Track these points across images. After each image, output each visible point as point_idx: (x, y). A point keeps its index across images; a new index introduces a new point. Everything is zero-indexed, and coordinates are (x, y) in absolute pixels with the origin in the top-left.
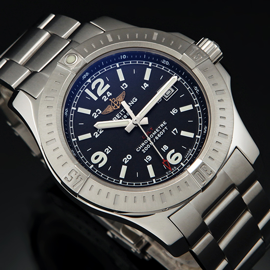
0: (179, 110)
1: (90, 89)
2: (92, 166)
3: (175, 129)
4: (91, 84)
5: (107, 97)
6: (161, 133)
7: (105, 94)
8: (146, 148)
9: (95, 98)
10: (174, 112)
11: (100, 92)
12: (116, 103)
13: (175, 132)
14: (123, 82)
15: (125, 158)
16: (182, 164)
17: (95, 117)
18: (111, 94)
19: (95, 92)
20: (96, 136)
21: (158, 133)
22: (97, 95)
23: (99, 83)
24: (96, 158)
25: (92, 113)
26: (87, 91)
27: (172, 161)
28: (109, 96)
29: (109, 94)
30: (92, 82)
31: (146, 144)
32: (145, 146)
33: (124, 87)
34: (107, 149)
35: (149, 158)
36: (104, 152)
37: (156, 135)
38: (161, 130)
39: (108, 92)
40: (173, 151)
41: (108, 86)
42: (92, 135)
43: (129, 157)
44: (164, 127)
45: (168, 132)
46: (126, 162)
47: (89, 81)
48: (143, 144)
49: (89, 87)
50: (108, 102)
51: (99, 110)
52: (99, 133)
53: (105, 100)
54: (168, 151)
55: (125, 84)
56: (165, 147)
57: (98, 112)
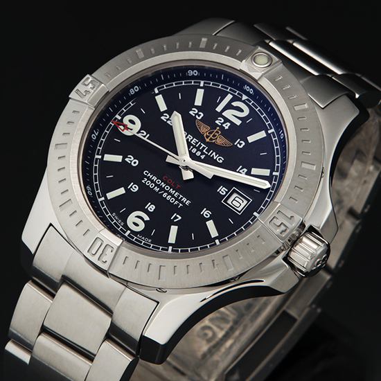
0: (208, 219)
1: (232, 100)
2: (119, 118)
3: (180, 218)
4: (240, 100)
5: (222, 124)
6: (172, 200)
7: (226, 120)
8: (149, 183)
9: (219, 109)
10: (206, 213)
11: (228, 114)
12: (214, 136)
13: (176, 218)
14: (246, 141)
15: (133, 158)
16: (129, 232)
17: (191, 112)
18: (227, 128)
19: (229, 106)
20: (163, 118)
21: (173, 196)
22: (224, 110)
23: (241, 110)
24: (132, 122)
25: (197, 107)
26: (229, 97)
27: (132, 218)
28: (224, 125)
29: (227, 125)
30: (244, 102)
31: (155, 183)
32: (152, 181)
33: (239, 143)
34: (145, 134)
35: (135, 188)
36: (141, 129)
37: (169, 194)
38: (176, 199)
39: (229, 124)
40: (147, 218)
41: (238, 122)
42: (165, 112)
43: (135, 163)
44: (182, 202)
45: (174, 209)
46: (127, 160)
47: (245, 97)
48: (155, 178)
49: (235, 99)
50: (214, 126)
51: (202, 115)
52: (168, 120)
53: (217, 122)
54: (146, 212)
55: (244, 144)
56: (152, 208)
57: (199, 116)
